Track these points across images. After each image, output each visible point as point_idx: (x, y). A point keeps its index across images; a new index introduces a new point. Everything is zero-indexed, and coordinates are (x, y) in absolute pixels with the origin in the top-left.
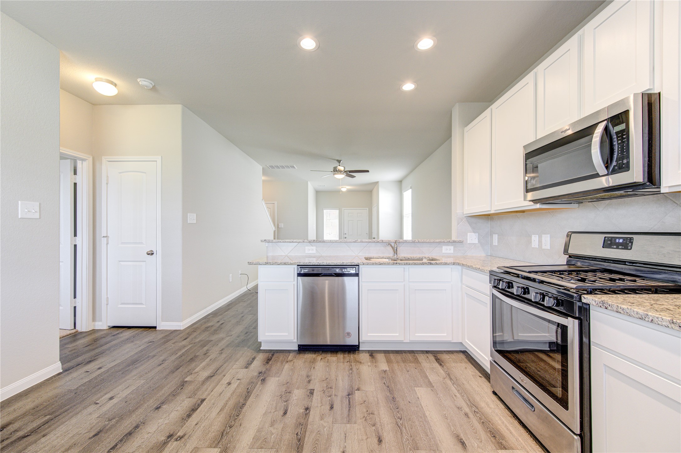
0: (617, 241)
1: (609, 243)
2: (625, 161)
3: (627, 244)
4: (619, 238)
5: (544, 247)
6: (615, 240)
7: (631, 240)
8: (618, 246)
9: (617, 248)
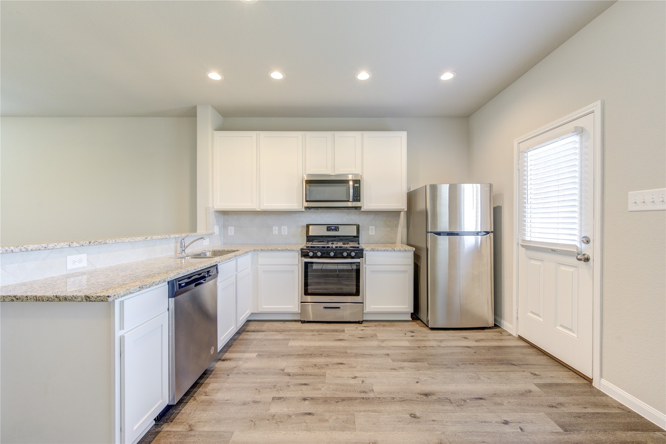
0: (332, 228)
1: (329, 229)
2: (358, 198)
3: (336, 229)
4: (333, 227)
5: (283, 233)
6: (331, 228)
7: (338, 228)
8: (333, 230)
9: (333, 231)
